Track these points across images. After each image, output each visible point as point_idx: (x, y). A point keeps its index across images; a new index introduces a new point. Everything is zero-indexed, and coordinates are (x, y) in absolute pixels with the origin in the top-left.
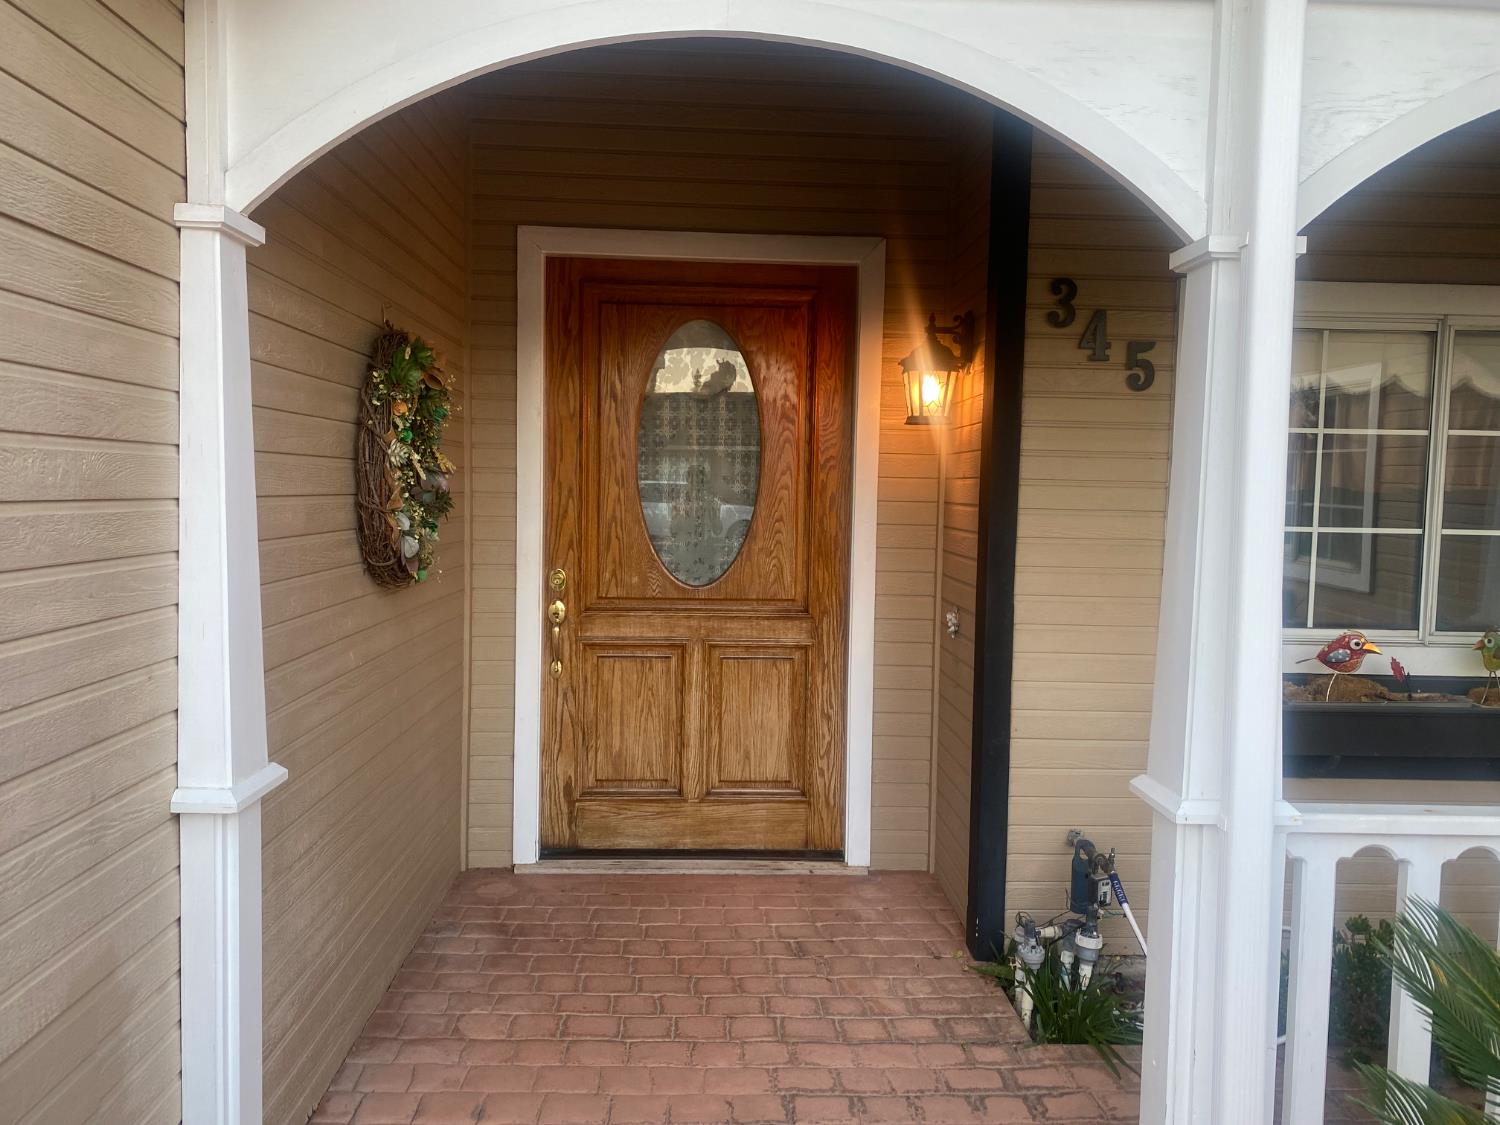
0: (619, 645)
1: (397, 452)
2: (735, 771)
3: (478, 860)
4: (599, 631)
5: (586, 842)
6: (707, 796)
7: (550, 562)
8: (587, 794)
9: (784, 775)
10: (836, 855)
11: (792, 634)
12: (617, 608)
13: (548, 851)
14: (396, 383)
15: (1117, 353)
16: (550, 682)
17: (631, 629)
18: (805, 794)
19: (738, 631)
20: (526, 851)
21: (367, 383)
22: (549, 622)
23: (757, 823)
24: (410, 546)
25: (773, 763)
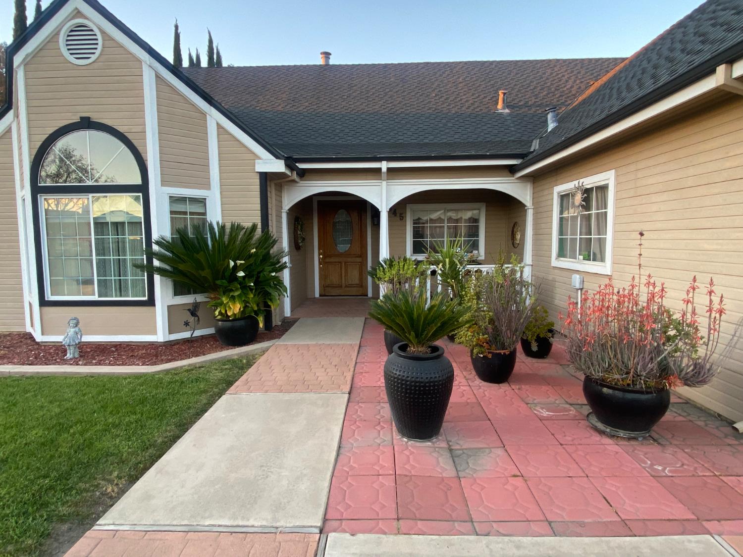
0: (330, 263)
1: (299, 232)
2: (350, 283)
3: (309, 297)
4: (327, 260)
5: (327, 294)
6: (346, 286)
7: (319, 249)
8: (327, 287)
9: (358, 283)
10: (367, 296)
11: (359, 260)
12: (330, 256)
13: (320, 296)
14: (298, 224)
15: (398, 215)
16: (320, 268)
17: (332, 260)
18: (362, 286)
19: (349, 260)
20: (317, 295)
21: (295, 224)
22: (319, 258)
23: (354, 291)
24: (301, 244)
25: (357, 281)
